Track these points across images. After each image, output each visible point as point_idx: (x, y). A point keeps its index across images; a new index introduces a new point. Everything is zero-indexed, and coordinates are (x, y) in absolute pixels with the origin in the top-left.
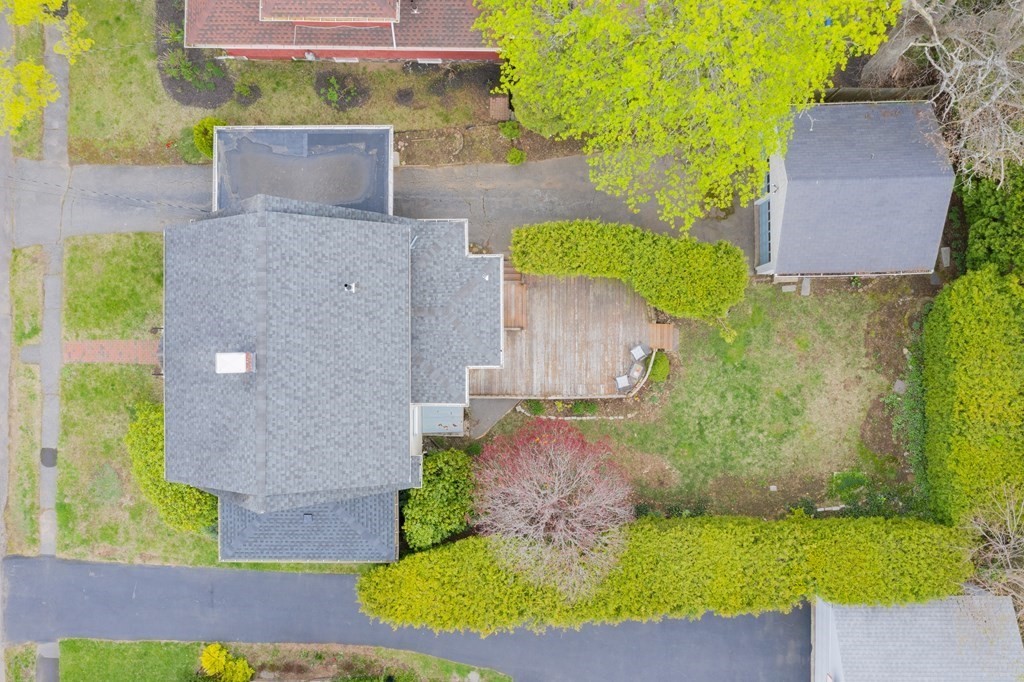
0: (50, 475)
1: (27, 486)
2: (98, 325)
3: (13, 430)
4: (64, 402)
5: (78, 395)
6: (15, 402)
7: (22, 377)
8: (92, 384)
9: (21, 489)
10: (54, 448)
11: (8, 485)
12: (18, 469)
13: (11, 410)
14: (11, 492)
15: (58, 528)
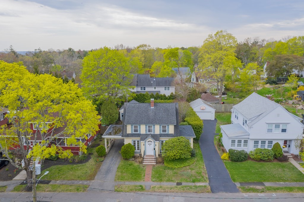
0: (184, 184)
1: (188, 188)
2: (141, 175)
3: (171, 191)
4: (162, 181)
5: (161, 178)
6: (163, 191)
7: (155, 189)
8: (157, 175)
9: (190, 189)
10: (176, 183)
11: (189, 192)
12: (184, 190)
13: (165, 192)
14: (191, 192)
15: (200, 182)
